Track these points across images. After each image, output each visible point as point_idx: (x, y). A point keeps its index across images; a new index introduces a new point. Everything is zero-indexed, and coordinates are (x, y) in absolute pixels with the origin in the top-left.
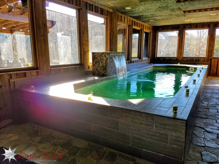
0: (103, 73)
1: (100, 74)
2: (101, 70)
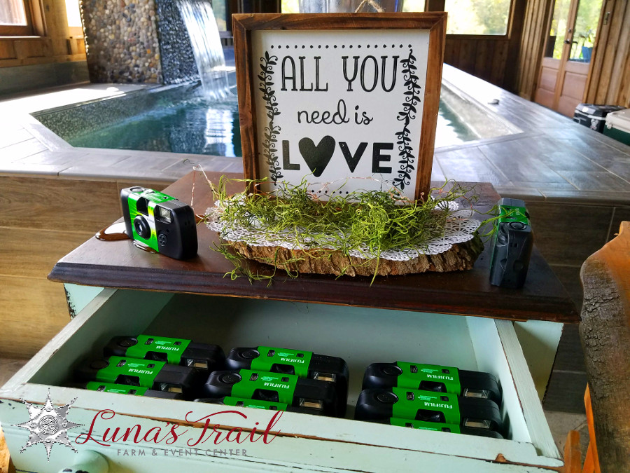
0: (142, 73)
1: (127, 74)
2: (132, 59)
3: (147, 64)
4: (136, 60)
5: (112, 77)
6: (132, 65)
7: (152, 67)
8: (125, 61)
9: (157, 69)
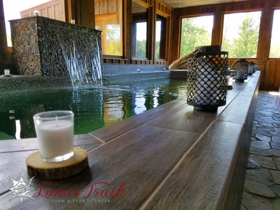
2: (29, 62)
3: (35, 65)
4: (31, 63)
5: (22, 72)
6: (29, 65)
7: (37, 66)
8: (27, 63)
9: (39, 67)
